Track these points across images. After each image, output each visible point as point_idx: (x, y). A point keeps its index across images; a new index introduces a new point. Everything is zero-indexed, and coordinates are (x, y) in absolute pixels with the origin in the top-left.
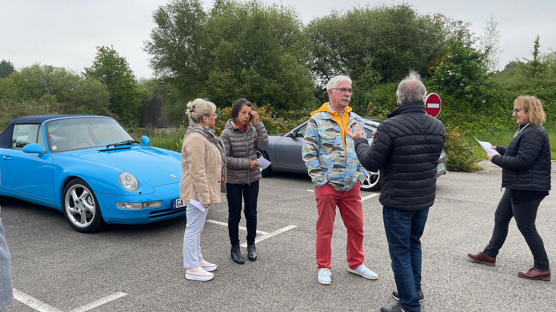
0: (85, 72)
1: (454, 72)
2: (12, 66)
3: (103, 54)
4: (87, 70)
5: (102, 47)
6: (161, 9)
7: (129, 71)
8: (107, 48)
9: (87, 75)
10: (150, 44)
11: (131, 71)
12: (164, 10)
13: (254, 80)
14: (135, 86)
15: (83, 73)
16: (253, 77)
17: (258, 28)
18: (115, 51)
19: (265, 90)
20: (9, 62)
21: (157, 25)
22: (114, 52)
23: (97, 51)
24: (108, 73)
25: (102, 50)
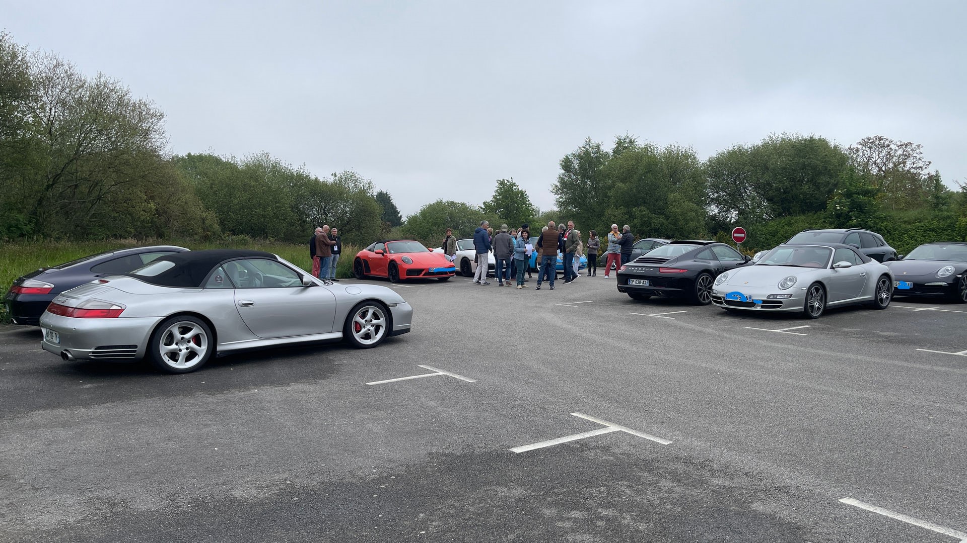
0: (483, 206)
1: (842, 206)
2: (389, 197)
3: (504, 187)
4: (484, 203)
5: (502, 180)
6: (567, 157)
7: (529, 204)
8: (507, 181)
9: (484, 209)
10: (556, 186)
11: (531, 204)
12: (569, 157)
13: (644, 216)
14: (534, 221)
15: (481, 208)
16: (642, 214)
17: (649, 172)
18: (515, 183)
19: (652, 224)
20: (386, 193)
21: (563, 171)
22: (514, 185)
23: (498, 184)
24: (506, 208)
25: (502, 183)
